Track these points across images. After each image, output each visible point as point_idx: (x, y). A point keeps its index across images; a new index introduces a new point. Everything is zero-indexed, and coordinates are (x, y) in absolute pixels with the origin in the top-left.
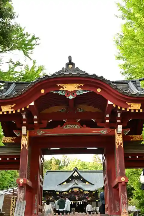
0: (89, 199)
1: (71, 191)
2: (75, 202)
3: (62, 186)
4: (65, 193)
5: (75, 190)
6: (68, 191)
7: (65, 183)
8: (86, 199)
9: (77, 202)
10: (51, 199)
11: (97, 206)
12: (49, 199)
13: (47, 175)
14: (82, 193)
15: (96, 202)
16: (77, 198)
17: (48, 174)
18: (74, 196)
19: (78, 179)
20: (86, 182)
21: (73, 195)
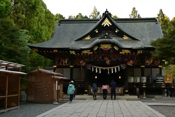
0: (131, 63)
1: (98, 49)
2: (104, 68)
3: (83, 42)
4: (85, 52)
5: (103, 47)
6: (91, 49)
7: (88, 38)
8: (125, 63)
9: (108, 68)
10: (65, 63)
11: (143, 75)
12: (62, 62)
13: (59, 25)
14: (118, 52)
15: (140, 69)
16: (108, 62)
17: (61, 24)
18: (103, 58)
19: (110, 31)
20: (124, 36)
21: (101, 57)
